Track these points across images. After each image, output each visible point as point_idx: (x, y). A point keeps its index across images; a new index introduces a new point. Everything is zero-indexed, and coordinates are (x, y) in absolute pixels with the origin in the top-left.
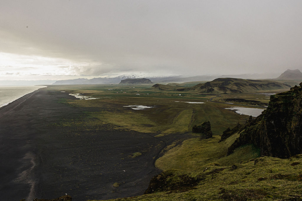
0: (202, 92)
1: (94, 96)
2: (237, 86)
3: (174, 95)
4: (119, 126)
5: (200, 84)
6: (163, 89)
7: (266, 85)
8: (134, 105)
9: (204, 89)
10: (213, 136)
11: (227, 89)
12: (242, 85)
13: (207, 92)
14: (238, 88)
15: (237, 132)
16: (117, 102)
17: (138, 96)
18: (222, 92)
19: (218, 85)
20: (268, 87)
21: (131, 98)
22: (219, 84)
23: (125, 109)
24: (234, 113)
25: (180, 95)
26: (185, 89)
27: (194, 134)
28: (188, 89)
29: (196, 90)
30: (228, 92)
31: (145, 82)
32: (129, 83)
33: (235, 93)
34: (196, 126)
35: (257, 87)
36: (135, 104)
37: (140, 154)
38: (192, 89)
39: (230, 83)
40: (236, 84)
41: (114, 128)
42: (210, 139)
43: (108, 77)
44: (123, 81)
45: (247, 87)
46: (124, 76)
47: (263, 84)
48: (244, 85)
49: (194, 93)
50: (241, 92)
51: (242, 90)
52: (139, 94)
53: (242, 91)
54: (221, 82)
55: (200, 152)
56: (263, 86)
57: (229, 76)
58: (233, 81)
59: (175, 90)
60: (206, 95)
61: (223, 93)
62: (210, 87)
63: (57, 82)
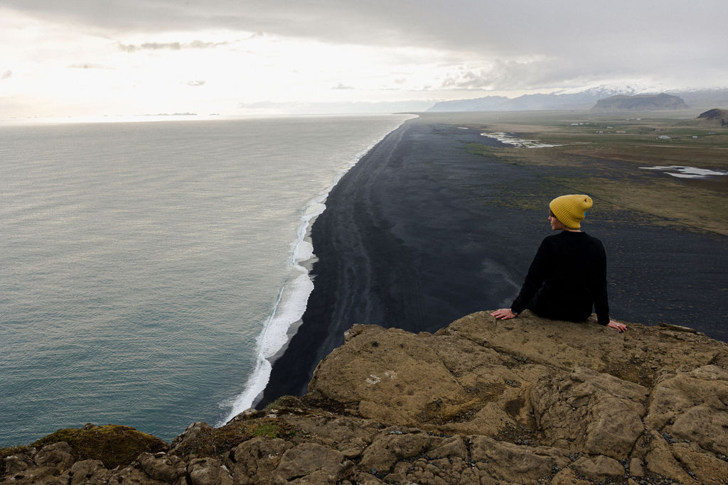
1: (543, 140)
4: (666, 219)
8: (670, 165)
17: (667, 142)
21: (648, 147)
23: (649, 175)
31: (667, 106)
32: (619, 107)
36: (670, 162)
41: (656, 223)
43: (559, 92)
44: (603, 104)
46: (603, 90)
52: (666, 137)
63: (438, 105)
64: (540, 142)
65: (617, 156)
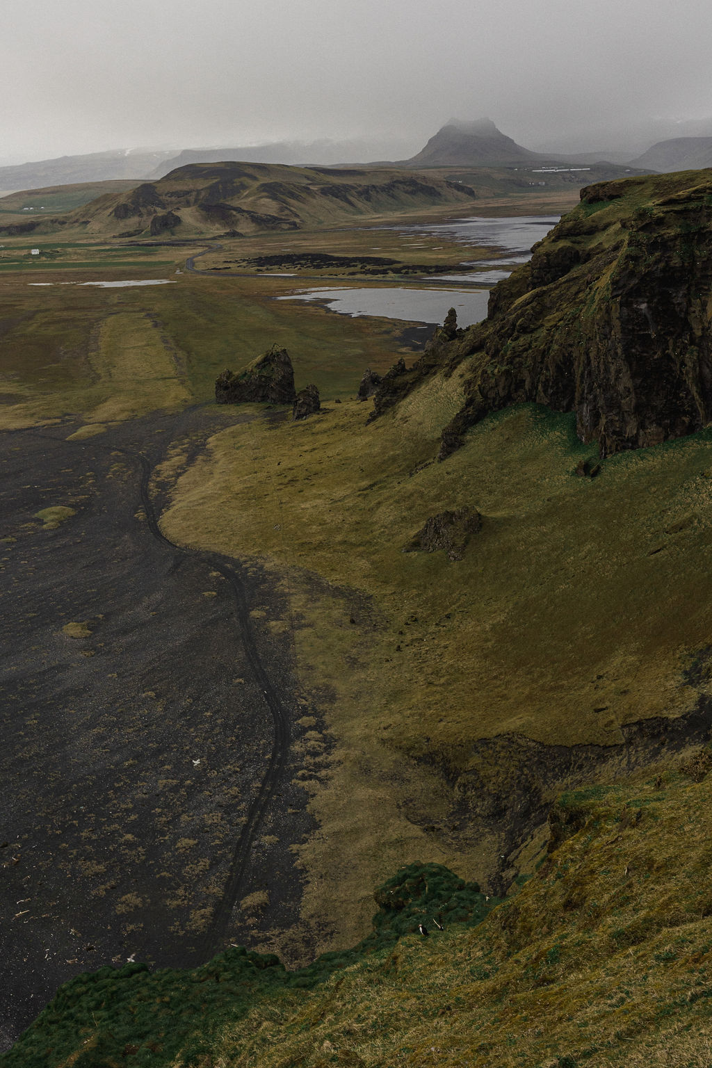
0: (129, 235)
2: (274, 198)
3: (3, 253)
5: (106, 198)
7: (383, 189)
9: (133, 222)
10: (323, 405)
11: (239, 216)
12: (292, 195)
13: (154, 234)
14: (282, 209)
15: (435, 373)
18: (217, 229)
19: (192, 199)
20: (393, 196)
22: (199, 192)
24: (322, 312)
25: (35, 252)
26: (38, 224)
27: (231, 411)
28: (53, 221)
29: (94, 226)
30: (245, 227)
33: (273, 228)
34: (230, 374)
35: (351, 198)
37: (70, 512)
38: (64, 223)
39: (244, 187)
40: (272, 190)
42: (315, 417)
45: (315, 201)
47: (374, 187)
48: (303, 195)
49: (92, 241)
50: (294, 224)
51: (297, 216)
53: (297, 220)
54: (202, 184)
55: (318, 467)
56: (372, 193)
57: (235, 151)
58: (255, 178)
60: (151, 245)
61: (222, 232)
62: (158, 209)
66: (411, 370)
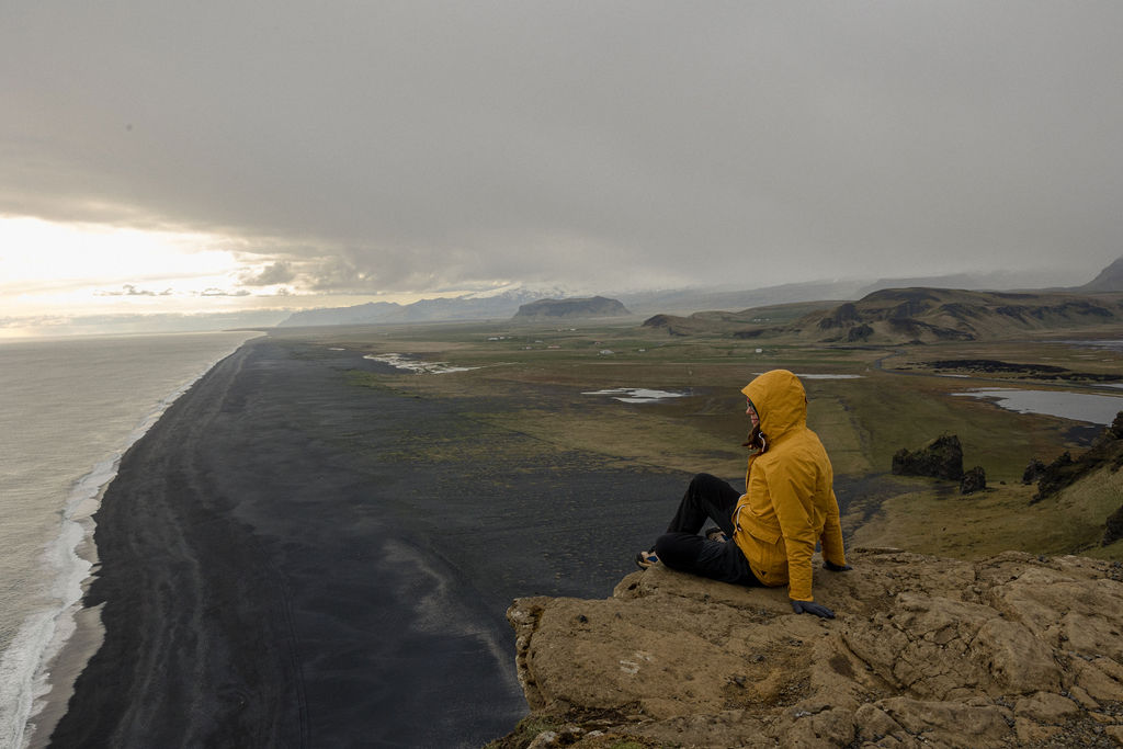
0: (831, 341)
1: (453, 363)
2: (954, 315)
3: (736, 351)
4: (622, 459)
5: (816, 313)
6: (684, 332)
7: (1055, 310)
8: (617, 388)
9: (835, 331)
10: (988, 485)
11: (922, 328)
12: (970, 314)
13: (851, 341)
14: (960, 325)
16: (548, 379)
17: (610, 358)
18: (903, 338)
19: (884, 314)
20: (1065, 316)
21: (589, 366)
22: (890, 310)
23: (596, 403)
24: (992, 408)
25: (759, 351)
26: (763, 331)
27: (906, 481)
28: (774, 329)
29: (805, 333)
30: (927, 337)
31: (605, 312)
32: (547, 314)
33: (952, 339)
34: (905, 452)
35: (1023, 316)
36: (615, 384)
38: (781, 331)
39: (928, 307)
40: (952, 310)
41: (610, 465)
42: (980, 494)
43: (469, 296)
44: (529, 310)
45: (990, 319)
46: (525, 292)
47: (1047, 308)
48: (981, 313)
49: (802, 344)
50: (970, 336)
51: (974, 330)
52: (609, 352)
53: (974, 333)
54: (894, 304)
55: (979, 537)
56: (1045, 313)
57: (922, 279)
58: (938, 300)
59: (725, 336)
60: (847, 349)
61: (906, 341)
62: (856, 322)
64: (449, 365)
65: (552, 379)
66: (1077, 462)
